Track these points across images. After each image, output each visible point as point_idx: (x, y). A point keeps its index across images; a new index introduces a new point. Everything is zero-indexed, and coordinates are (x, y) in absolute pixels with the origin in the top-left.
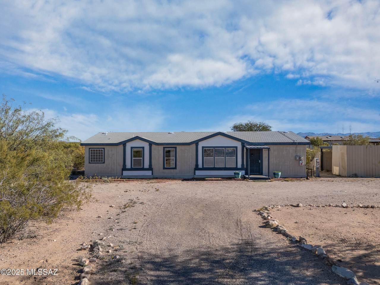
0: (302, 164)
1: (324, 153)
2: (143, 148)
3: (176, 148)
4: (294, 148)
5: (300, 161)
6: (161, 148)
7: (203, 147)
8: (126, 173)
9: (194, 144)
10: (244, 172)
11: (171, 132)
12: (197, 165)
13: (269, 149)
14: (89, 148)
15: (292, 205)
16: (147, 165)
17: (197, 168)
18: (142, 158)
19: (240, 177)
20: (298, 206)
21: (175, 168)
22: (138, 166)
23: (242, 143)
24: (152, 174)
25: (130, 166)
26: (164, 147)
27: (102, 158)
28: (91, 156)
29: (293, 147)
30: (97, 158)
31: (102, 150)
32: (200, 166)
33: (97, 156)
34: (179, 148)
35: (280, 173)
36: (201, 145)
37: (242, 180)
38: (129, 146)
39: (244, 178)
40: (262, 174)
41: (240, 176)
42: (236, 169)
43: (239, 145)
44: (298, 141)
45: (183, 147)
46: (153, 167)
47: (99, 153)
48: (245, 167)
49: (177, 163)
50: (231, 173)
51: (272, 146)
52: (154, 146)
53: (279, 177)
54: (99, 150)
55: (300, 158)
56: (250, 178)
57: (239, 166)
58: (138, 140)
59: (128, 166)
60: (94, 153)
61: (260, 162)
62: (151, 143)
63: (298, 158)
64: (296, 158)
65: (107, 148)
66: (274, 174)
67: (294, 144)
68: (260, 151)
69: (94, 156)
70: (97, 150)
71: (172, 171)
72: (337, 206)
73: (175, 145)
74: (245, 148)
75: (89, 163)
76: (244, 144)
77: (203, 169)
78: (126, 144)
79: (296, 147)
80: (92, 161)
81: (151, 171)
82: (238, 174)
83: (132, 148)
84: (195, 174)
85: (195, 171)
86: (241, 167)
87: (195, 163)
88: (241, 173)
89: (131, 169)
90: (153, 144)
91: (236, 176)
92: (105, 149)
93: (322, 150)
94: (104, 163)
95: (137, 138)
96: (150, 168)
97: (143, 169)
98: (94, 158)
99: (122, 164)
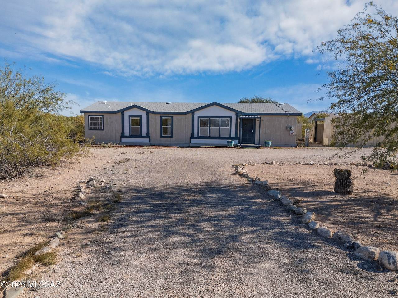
0: (292, 134)
1: (319, 125)
2: (141, 116)
3: (172, 117)
4: (286, 119)
5: (291, 131)
6: (158, 117)
7: (199, 117)
8: (124, 140)
9: (190, 114)
10: (237, 141)
11: (169, 103)
12: (193, 134)
13: (260, 118)
14: (89, 116)
15: (267, 163)
16: (144, 133)
17: (192, 137)
18: (140, 126)
19: (233, 146)
20: (272, 163)
21: (172, 137)
22: (136, 134)
23: (236, 113)
24: (150, 142)
25: (128, 134)
26: (161, 116)
27: (101, 125)
28: (91, 123)
29: (284, 118)
30: (96, 125)
31: (101, 118)
32: (196, 135)
33: (96, 123)
34: (175, 117)
35: (270, 142)
36: (197, 114)
37: (234, 148)
38: (127, 114)
39: (236, 146)
40: (254, 143)
41: (233, 144)
42: (230, 138)
43: (233, 115)
44: (290, 112)
45: (180, 117)
46: (150, 135)
47: (98, 120)
48: (238, 136)
49: (174, 131)
50: (225, 142)
51: (265, 117)
52: (151, 115)
53: (270, 146)
54: (98, 118)
55: (291, 128)
56: (241, 146)
57: (233, 135)
58: (136, 108)
59: (127, 133)
60: (93, 120)
61: (252, 132)
62: (148, 112)
63: (289, 128)
64: (287, 128)
65: (105, 116)
66: (265, 143)
67: (286, 114)
68: (253, 120)
69: (93, 123)
70: (96, 118)
71: (169, 139)
72: (306, 164)
73: (171, 115)
74: (239, 118)
75: (89, 130)
76: (238, 114)
77: (199, 138)
78: (124, 112)
79: (288, 118)
80: (91, 128)
81: (148, 139)
82: (231, 142)
83: (130, 116)
84: (191, 143)
85: (191, 139)
86: (234, 137)
87: (191, 133)
88: (234, 142)
89: (129, 137)
90: (150, 113)
91: (229, 144)
92: (104, 117)
93: (316, 122)
94: (103, 130)
95: (135, 106)
96: (148, 136)
97: (141, 137)
98: (93, 125)
99: (121, 131)
